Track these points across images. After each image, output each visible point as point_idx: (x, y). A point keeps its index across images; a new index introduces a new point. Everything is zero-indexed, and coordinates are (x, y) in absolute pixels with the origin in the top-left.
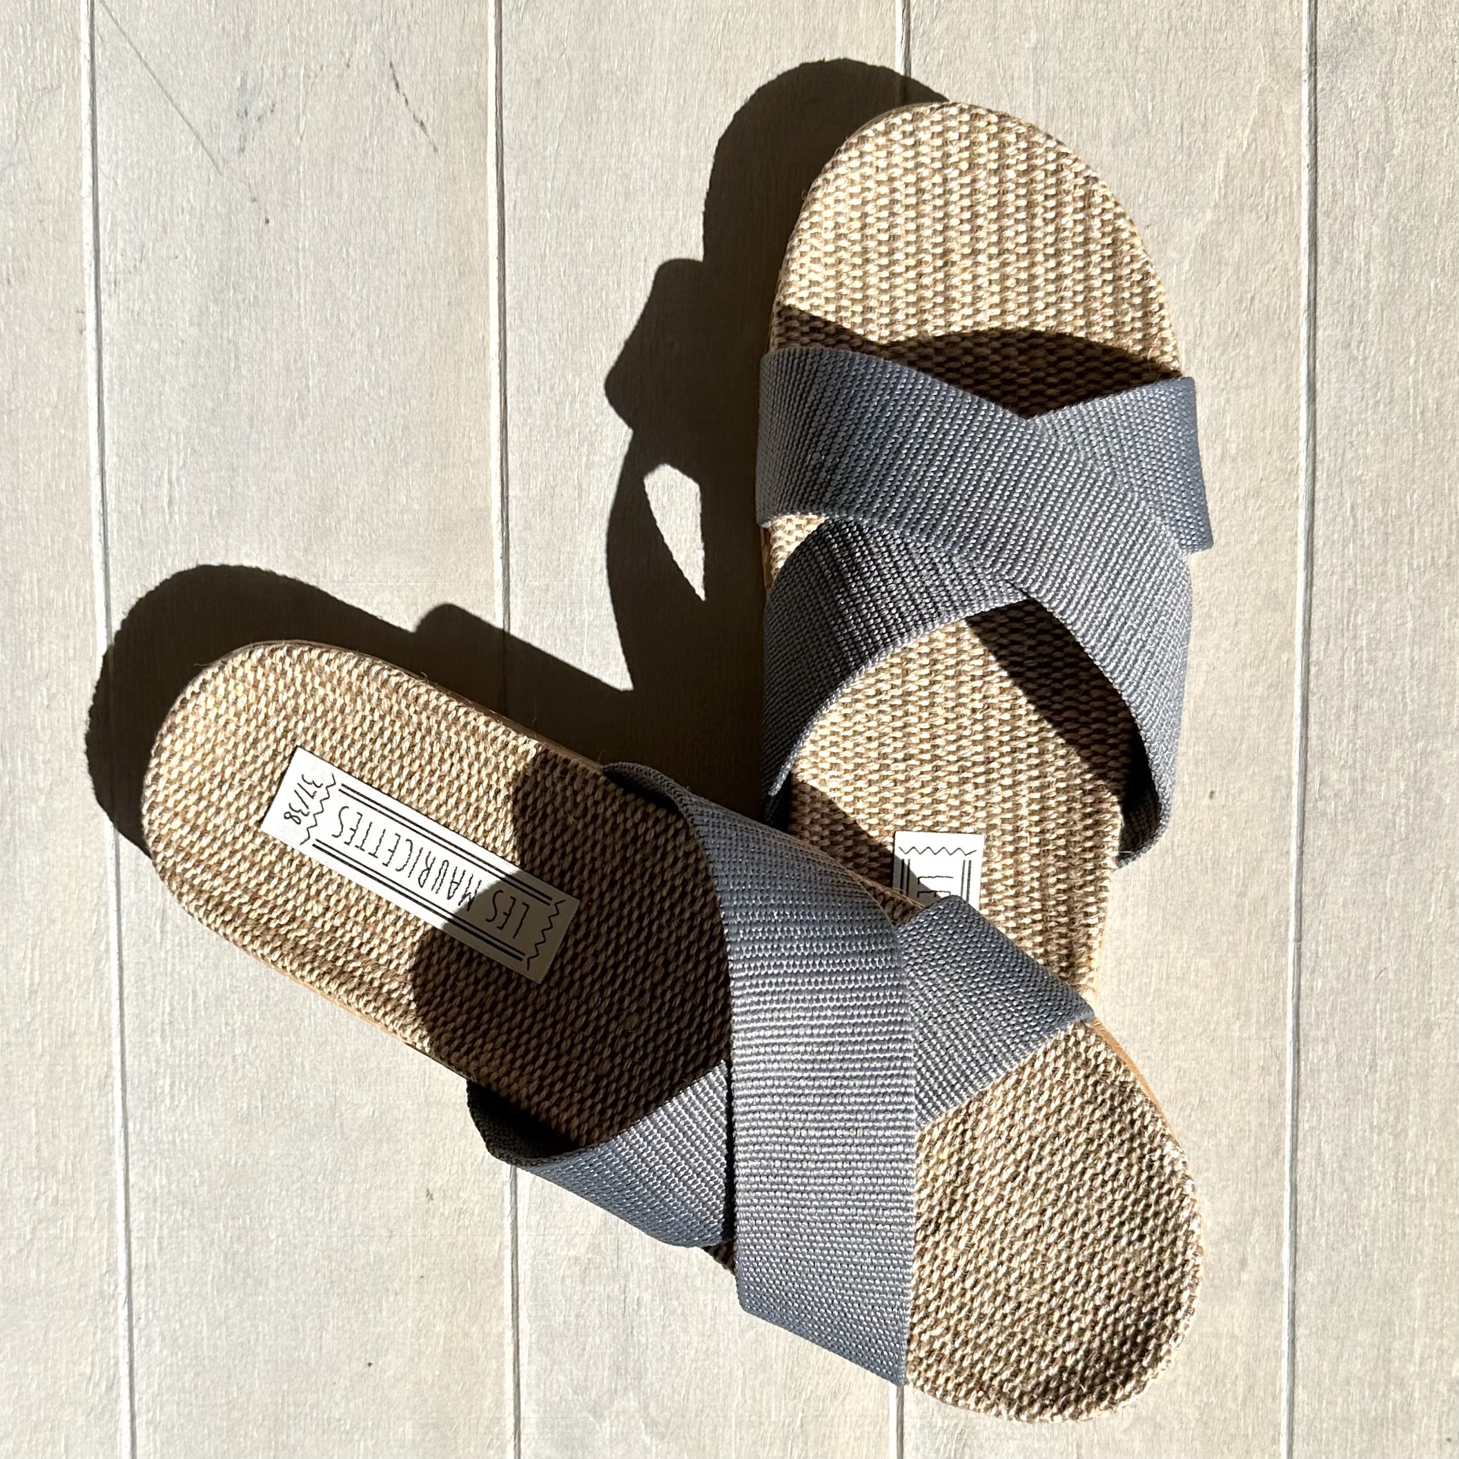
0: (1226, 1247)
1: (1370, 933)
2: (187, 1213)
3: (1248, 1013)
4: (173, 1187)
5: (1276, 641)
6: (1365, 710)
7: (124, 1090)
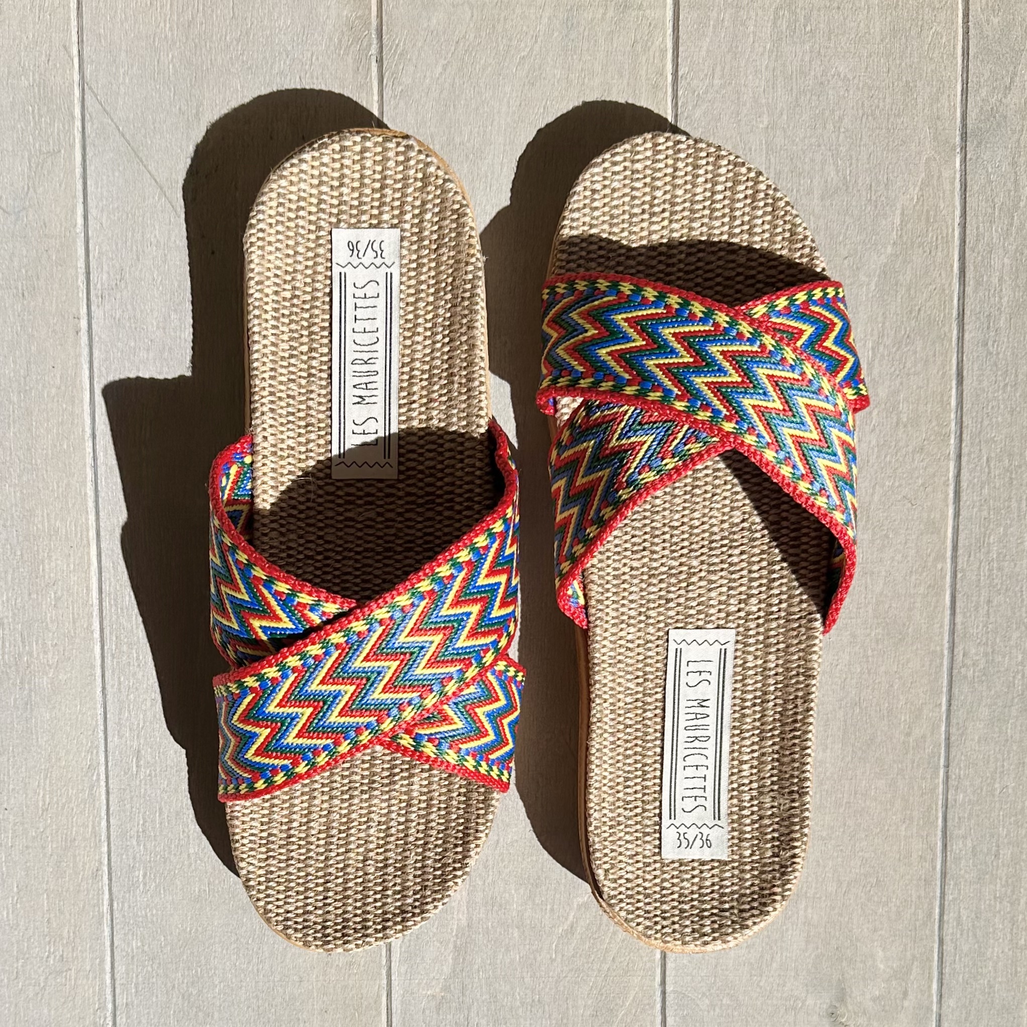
0: (894, 983)
1: (997, 760)
2: (155, 967)
3: (911, 819)
4: (146, 948)
5: (933, 555)
6: (995, 603)
7: (110, 879)
